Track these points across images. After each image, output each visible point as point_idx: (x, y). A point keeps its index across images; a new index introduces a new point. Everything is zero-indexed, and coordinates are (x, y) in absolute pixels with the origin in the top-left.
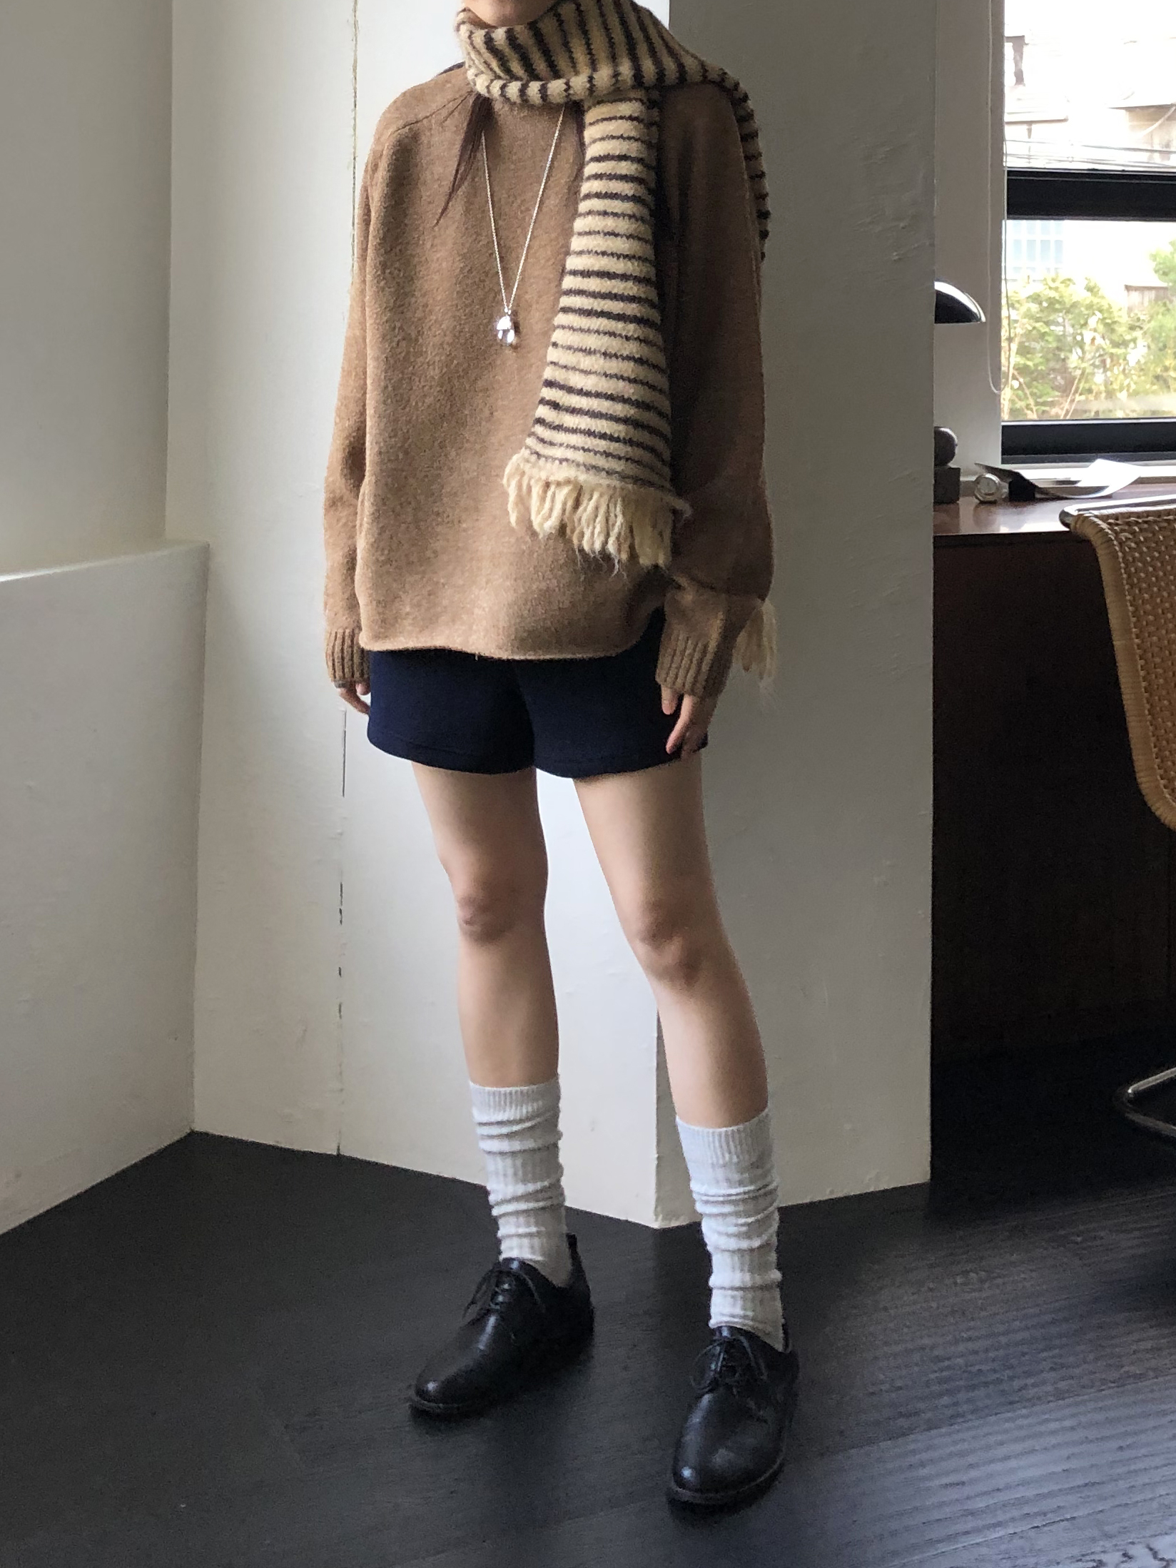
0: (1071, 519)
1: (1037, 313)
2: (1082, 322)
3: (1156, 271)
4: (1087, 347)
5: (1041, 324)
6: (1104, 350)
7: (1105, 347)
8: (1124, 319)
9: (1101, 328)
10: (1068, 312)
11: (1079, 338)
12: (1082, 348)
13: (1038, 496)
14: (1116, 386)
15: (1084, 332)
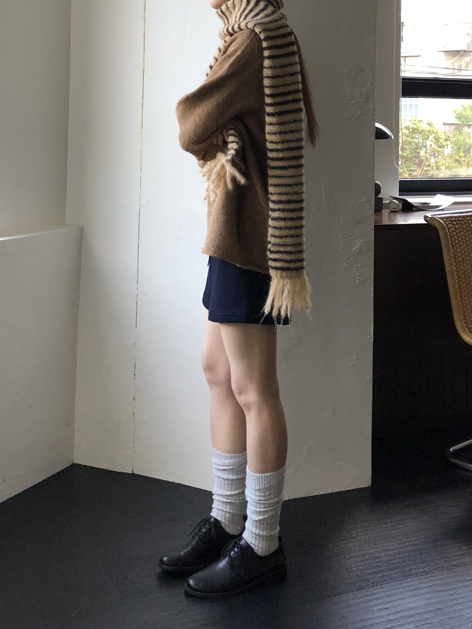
0: (429, 219)
1: (408, 134)
2: (426, 138)
3: (456, 117)
4: (428, 148)
5: (409, 138)
6: (435, 149)
7: (435, 148)
8: (443, 137)
9: (434, 140)
10: (420, 134)
11: (425, 144)
12: (426, 148)
13: (414, 209)
14: (440, 164)
15: (427, 142)
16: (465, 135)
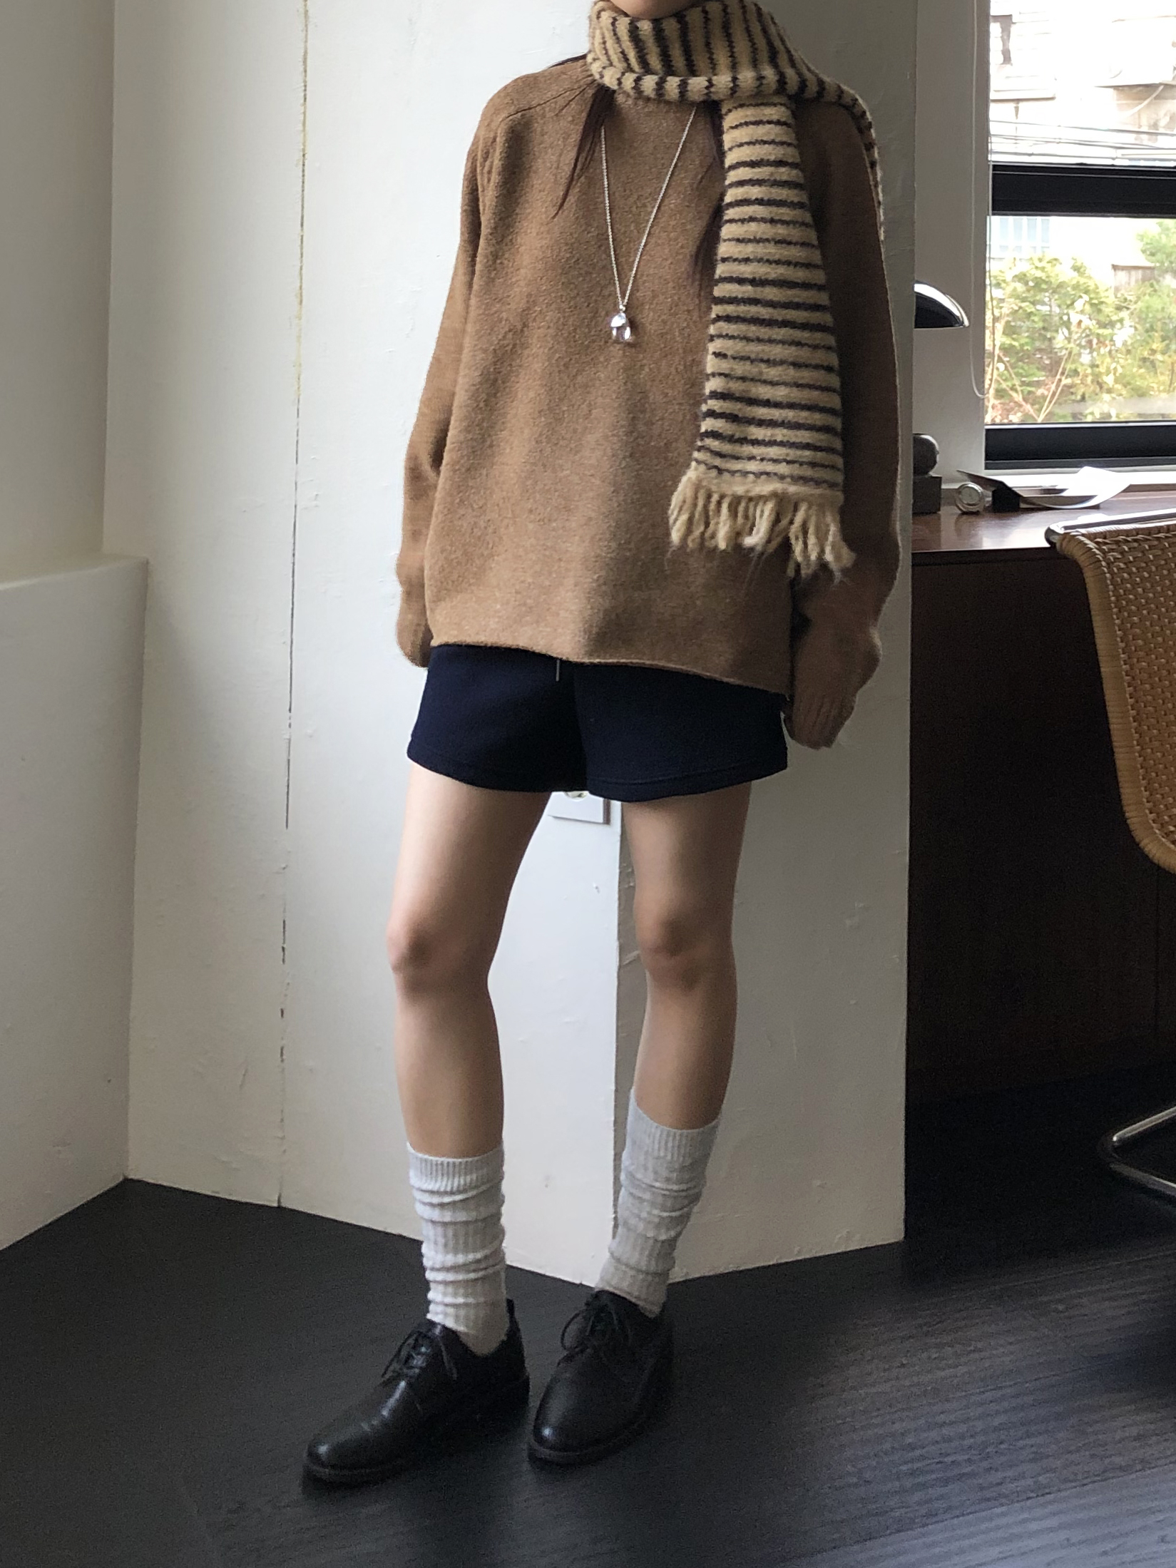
0: (1057, 536)
1: (1024, 292)
2: (1069, 302)
3: (1144, 252)
4: (1073, 328)
5: (1027, 304)
6: (1090, 330)
7: (1091, 327)
8: (1111, 300)
9: (1088, 309)
10: (1054, 292)
11: (1065, 318)
12: (1068, 329)
13: (1023, 506)
14: (1102, 369)
15: (1071, 312)
16: (1165, 297)
